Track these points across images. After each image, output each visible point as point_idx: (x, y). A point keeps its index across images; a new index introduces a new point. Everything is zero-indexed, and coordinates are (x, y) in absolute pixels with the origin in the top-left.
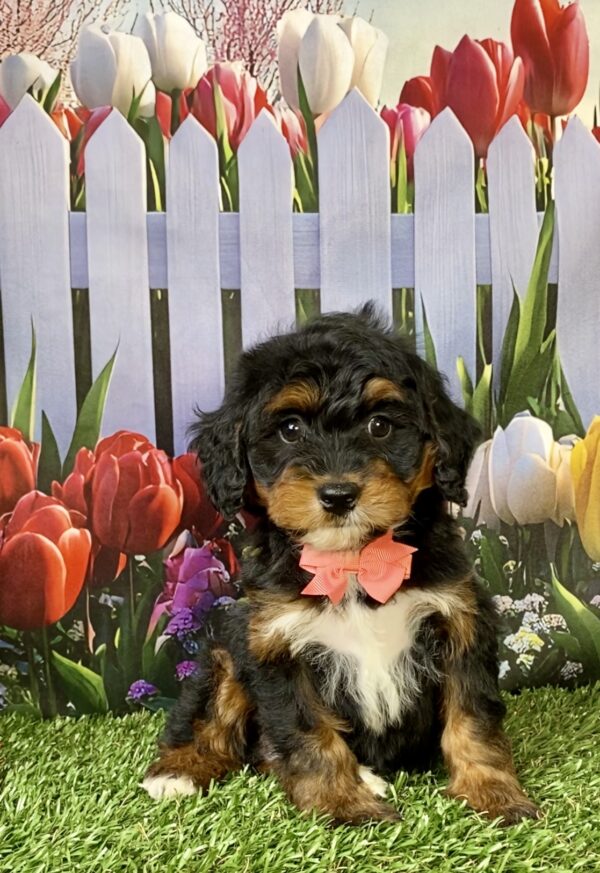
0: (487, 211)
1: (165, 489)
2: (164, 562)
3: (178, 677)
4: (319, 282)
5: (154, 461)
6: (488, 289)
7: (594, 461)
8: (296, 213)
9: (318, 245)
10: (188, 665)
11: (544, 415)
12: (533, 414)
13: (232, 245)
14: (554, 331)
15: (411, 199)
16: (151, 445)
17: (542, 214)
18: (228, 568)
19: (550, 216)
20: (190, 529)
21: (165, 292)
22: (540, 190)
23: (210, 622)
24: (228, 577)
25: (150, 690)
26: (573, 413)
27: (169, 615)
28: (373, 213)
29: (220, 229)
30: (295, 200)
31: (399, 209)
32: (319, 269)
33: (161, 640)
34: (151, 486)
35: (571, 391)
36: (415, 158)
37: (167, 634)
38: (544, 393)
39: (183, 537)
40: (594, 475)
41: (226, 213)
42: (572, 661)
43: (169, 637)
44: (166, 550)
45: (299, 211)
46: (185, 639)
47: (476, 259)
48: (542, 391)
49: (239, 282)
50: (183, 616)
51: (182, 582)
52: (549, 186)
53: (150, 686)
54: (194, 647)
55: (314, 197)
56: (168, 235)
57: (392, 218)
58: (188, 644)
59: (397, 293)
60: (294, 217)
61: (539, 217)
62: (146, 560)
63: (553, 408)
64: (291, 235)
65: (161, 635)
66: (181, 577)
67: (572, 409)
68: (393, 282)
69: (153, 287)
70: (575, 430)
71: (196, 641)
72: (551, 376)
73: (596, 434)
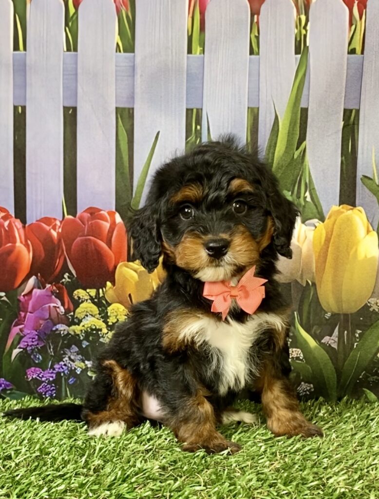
0: (258, 54)
1: (19, 246)
2: (18, 297)
3: (27, 378)
4: (134, 103)
5: (13, 227)
6: (256, 111)
7: (331, 239)
8: (118, 53)
9: (134, 76)
10: (35, 370)
13: (72, 76)
14: (304, 143)
15: (202, 44)
16: (11, 216)
17: (299, 56)
18: (63, 304)
19: (305, 57)
20: (37, 276)
21: (24, 108)
22: (298, 39)
23: (50, 341)
24: (63, 311)
25: (8, 386)
26: (317, 204)
27: (22, 335)
28: (174, 54)
29: (63, 64)
30: (118, 44)
31: (193, 52)
32: (133, 93)
33: (16, 351)
34: (10, 244)
35: (316, 187)
36: (206, 14)
37: (20, 348)
38: (296, 188)
39: (32, 281)
40: (330, 249)
41: (69, 53)
42: (305, 383)
43: (22, 350)
44: (20, 289)
45: (120, 51)
46: (32, 352)
47: (249, 88)
48: (294, 186)
49: (76, 102)
50: (31, 336)
51: (30, 313)
52: (305, 36)
53: (8, 383)
54: (39, 358)
55: (131, 41)
56: (27, 68)
57: (188, 58)
58: (34, 355)
59: (190, 112)
60: (117, 56)
61: (296, 59)
62: (5, 296)
63: (302, 200)
64: (114, 69)
65: (16, 348)
66: (30, 309)
67: (316, 201)
68: (187, 104)
69: (16, 105)
70: (318, 216)
71: (40, 354)
72: (301, 175)
73: (333, 219)
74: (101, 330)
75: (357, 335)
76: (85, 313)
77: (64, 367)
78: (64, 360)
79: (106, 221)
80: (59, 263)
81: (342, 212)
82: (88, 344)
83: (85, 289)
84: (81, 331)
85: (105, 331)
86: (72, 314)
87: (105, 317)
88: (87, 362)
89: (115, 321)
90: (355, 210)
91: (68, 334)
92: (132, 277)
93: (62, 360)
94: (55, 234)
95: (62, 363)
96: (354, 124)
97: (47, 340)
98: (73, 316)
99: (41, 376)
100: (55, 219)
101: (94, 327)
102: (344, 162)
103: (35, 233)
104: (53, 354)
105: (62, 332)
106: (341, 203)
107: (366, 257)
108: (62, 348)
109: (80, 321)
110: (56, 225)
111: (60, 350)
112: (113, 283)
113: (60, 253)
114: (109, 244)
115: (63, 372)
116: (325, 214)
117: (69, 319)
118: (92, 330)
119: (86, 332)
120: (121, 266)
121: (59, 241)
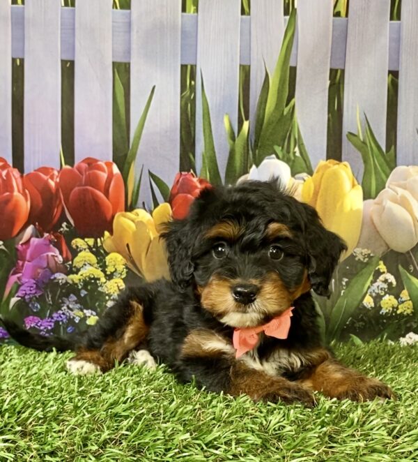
0: (249, 14)
1: (16, 196)
2: (16, 246)
3: (25, 326)
4: (130, 58)
5: (10, 176)
6: (247, 68)
7: (318, 192)
8: (115, 9)
9: (130, 32)
10: (33, 319)
11: (285, 159)
12: (278, 157)
13: (69, 30)
14: (293, 100)
15: (196, 3)
16: (8, 165)
17: (288, 17)
18: (61, 253)
19: (293, 19)
20: (35, 225)
21: (22, 61)
22: (287, 1)
23: (48, 290)
24: (62, 260)
25: (6, 334)
26: (305, 157)
27: (19, 283)
28: (169, 12)
29: (61, 18)
30: (114, 1)
31: (187, 10)
32: (129, 48)
33: (14, 300)
34: (7, 193)
35: (305, 143)
37: (18, 297)
38: (286, 143)
39: (30, 230)
40: (318, 202)
41: (66, 8)
43: (20, 298)
44: (17, 238)
45: (116, 8)
46: (31, 301)
47: (240, 47)
48: (284, 141)
49: (74, 56)
50: (29, 285)
51: (29, 261)
53: (5, 332)
54: (37, 307)
56: (26, 21)
57: (182, 16)
58: (32, 304)
59: (184, 68)
60: (113, 13)
61: (285, 20)
62: (3, 245)
63: (291, 154)
64: (111, 23)
65: (13, 297)
66: (28, 256)
67: (304, 154)
68: (182, 60)
69: (14, 57)
70: (306, 170)
71: (38, 303)
72: (291, 131)
73: (320, 173)
74: (99, 279)
75: (344, 283)
76: (83, 263)
77: (62, 316)
78: (63, 309)
79: (104, 171)
80: (57, 212)
81: (329, 167)
82: (86, 293)
83: (83, 239)
84: (80, 280)
85: (103, 280)
86: (70, 263)
87: (103, 267)
88: (85, 311)
89: (113, 270)
90: (342, 165)
91: (67, 283)
92: (130, 227)
93: (60, 309)
94: (52, 184)
95: (60, 312)
96: (339, 83)
97: (45, 289)
98: (71, 265)
99: (39, 325)
100: (52, 169)
101: (92, 277)
102: (331, 119)
103: (33, 183)
104: (51, 303)
105: (60, 281)
106: (328, 158)
107: (351, 209)
108: (60, 297)
109: (78, 270)
110: (53, 175)
111: (58, 299)
112: (111, 232)
113: (58, 202)
114: (106, 193)
115: (62, 321)
116: (313, 169)
117: (67, 268)
118: (91, 279)
119: (85, 281)
120: (119, 215)
121: (57, 190)
